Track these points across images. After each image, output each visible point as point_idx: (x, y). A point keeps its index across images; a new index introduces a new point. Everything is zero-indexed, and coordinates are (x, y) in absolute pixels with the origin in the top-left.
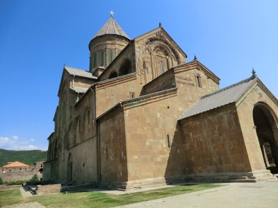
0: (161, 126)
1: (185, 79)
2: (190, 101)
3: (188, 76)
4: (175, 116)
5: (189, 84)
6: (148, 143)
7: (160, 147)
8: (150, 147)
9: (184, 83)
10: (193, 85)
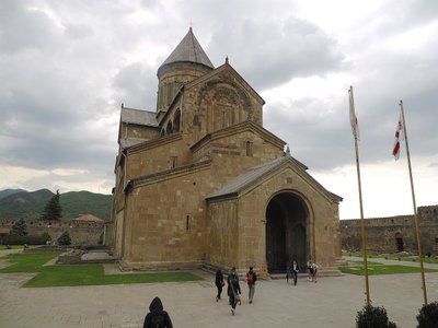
0: (180, 206)
1: (228, 147)
2: (229, 175)
3: (233, 142)
4: (203, 194)
5: (232, 153)
6: (159, 225)
7: (175, 229)
8: (163, 229)
9: (223, 153)
10: (238, 154)
